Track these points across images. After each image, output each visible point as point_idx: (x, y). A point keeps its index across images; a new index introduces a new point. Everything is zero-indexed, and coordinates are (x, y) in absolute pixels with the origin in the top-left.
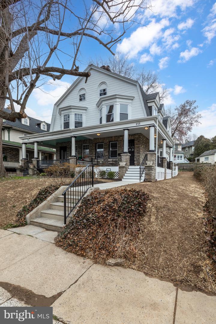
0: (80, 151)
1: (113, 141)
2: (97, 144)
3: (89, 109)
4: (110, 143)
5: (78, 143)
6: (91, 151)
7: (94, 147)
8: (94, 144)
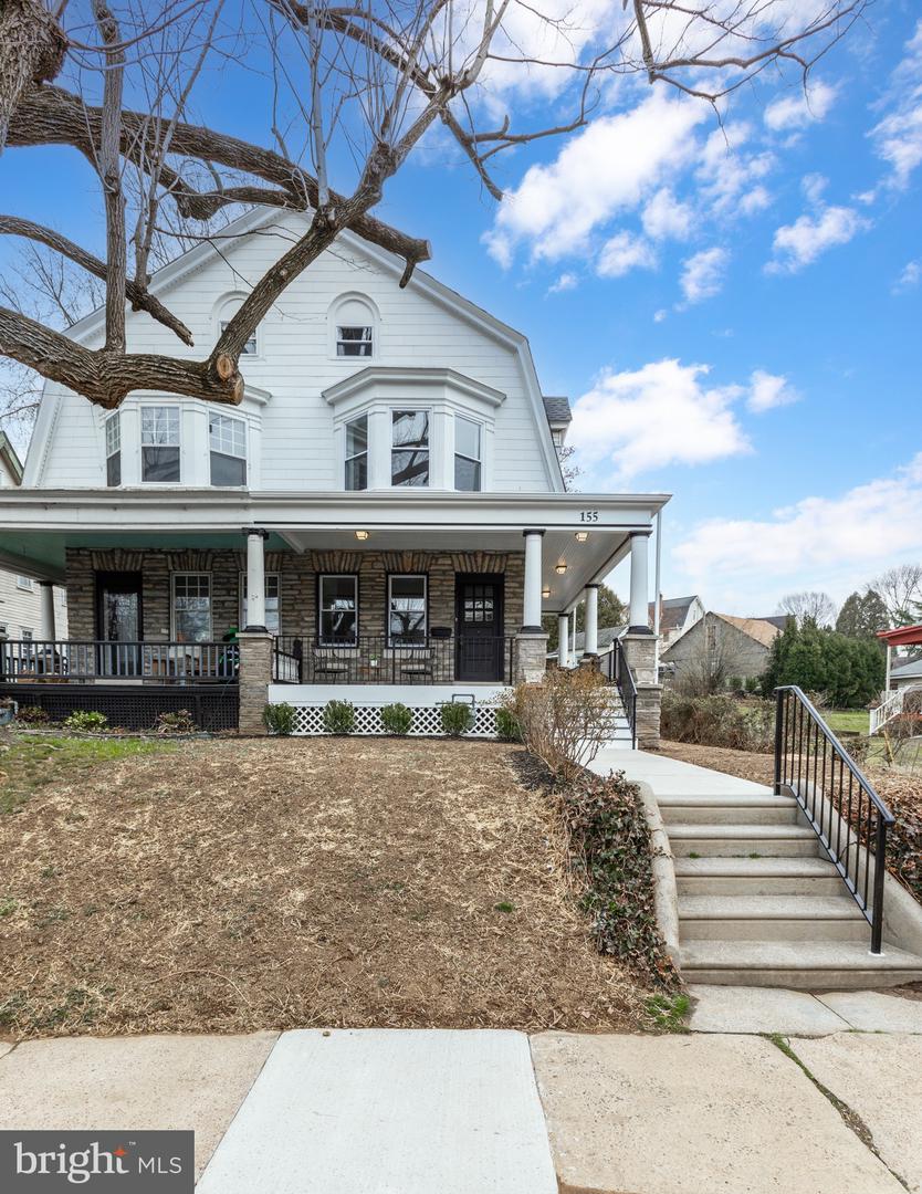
0: (226, 604)
1: (408, 570)
2: (321, 577)
3: (277, 402)
4: (391, 577)
5: (215, 565)
6: (293, 610)
7: (308, 592)
8: (307, 574)
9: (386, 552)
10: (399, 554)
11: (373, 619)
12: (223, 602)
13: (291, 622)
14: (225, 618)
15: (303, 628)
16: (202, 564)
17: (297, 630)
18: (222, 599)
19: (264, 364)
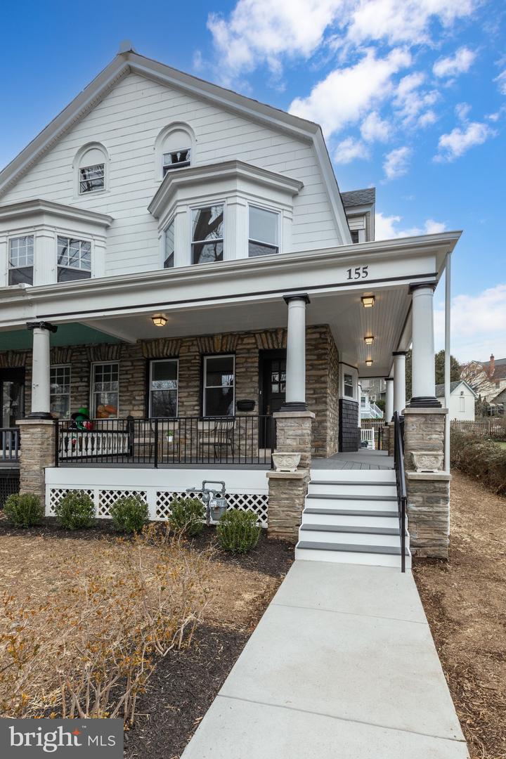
0: (80, 389)
1: (218, 351)
2: (151, 362)
3: (118, 223)
4: (206, 358)
5: (73, 358)
6: (128, 391)
7: (139, 376)
8: (138, 360)
9: (201, 337)
10: (211, 337)
12: (77, 387)
13: (125, 401)
14: (79, 400)
15: (134, 405)
16: (64, 358)
17: (130, 407)
18: (77, 384)
19: (109, 194)
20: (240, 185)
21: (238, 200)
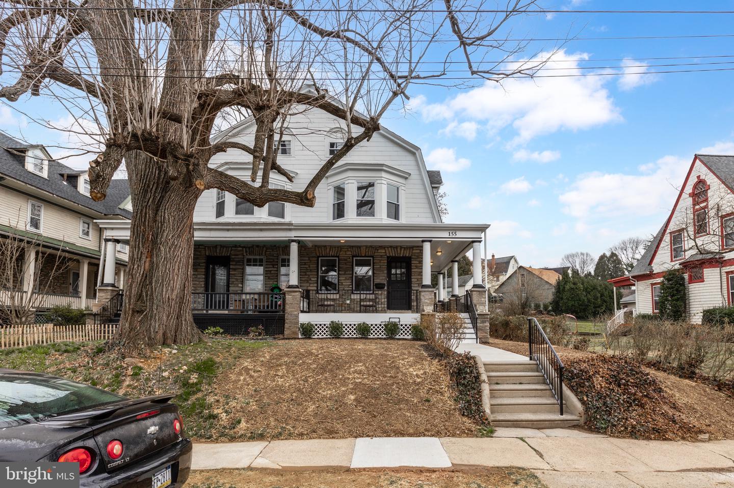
1: (363, 255)
2: (320, 258)
3: (299, 176)
4: (354, 259)
5: (267, 253)
6: (306, 275)
7: (313, 266)
8: (313, 257)
9: (353, 247)
10: (359, 247)
11: (346, 279)
12: (271, 271)
13: (304, 281)
14: (271, 279)
15: (310, 283)
16: (261, 252)
17: (308, 285)
18: (270, 269)
19: (294, 159)
20: (384, 174)
21: (383, 182)
